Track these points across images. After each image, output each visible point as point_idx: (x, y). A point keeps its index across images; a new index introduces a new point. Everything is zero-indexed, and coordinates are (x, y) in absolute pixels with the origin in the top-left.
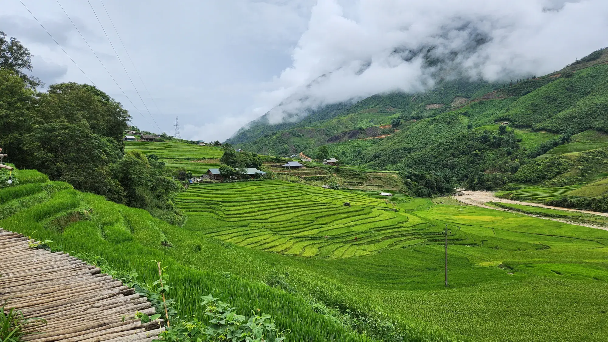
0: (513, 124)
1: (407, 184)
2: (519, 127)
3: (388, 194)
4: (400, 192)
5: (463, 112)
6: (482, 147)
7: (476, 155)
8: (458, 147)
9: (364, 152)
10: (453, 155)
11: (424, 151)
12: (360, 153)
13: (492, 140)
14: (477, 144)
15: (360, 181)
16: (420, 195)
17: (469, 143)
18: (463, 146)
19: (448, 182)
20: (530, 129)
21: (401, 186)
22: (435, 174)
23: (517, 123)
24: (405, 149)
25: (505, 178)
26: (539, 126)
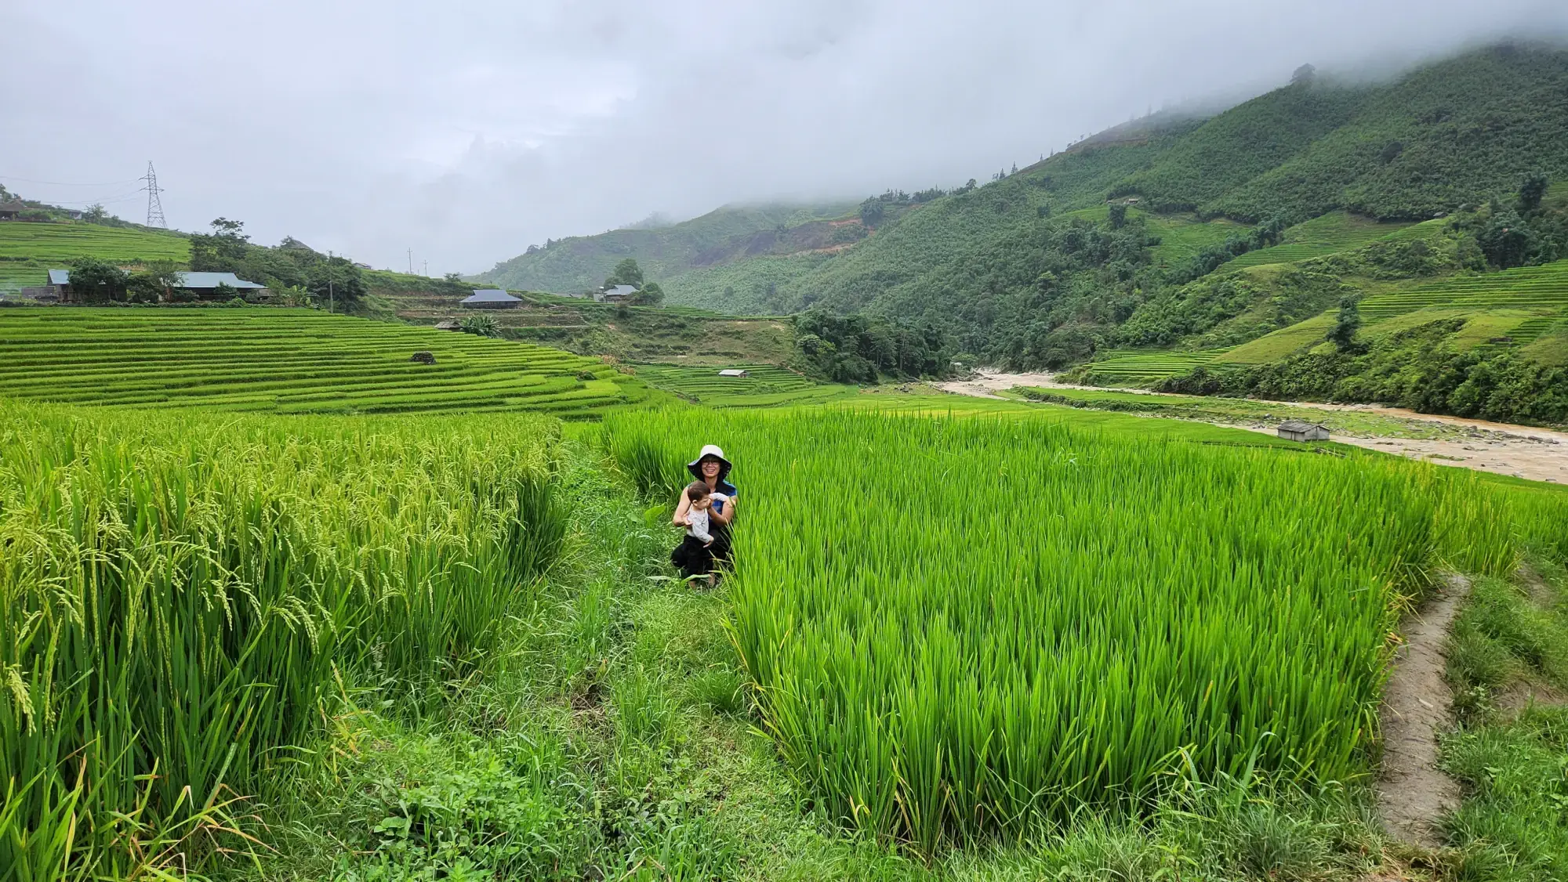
0: (1151, 204)
1: (807, 348)
2: (1165, 210)
3: (737, 372)
5: (1040, 178)
6: (1064, 263)
7: (1047, 284)
8: (1005, 264)
9: (781, 289)
10: (992, 287)
11: (922, 279)
12: (771, 291)
13: (1090, 245)
14: (1054, 256)
15: (682, 344)
16: (843, 377)
17: (1034, 252)
18: (1019, 263)
20: (1191, 216)
21: (790, 353)
23: (1159, 199)
24: (879, 276)
25: (1097, 337)
26: (1213, 205)
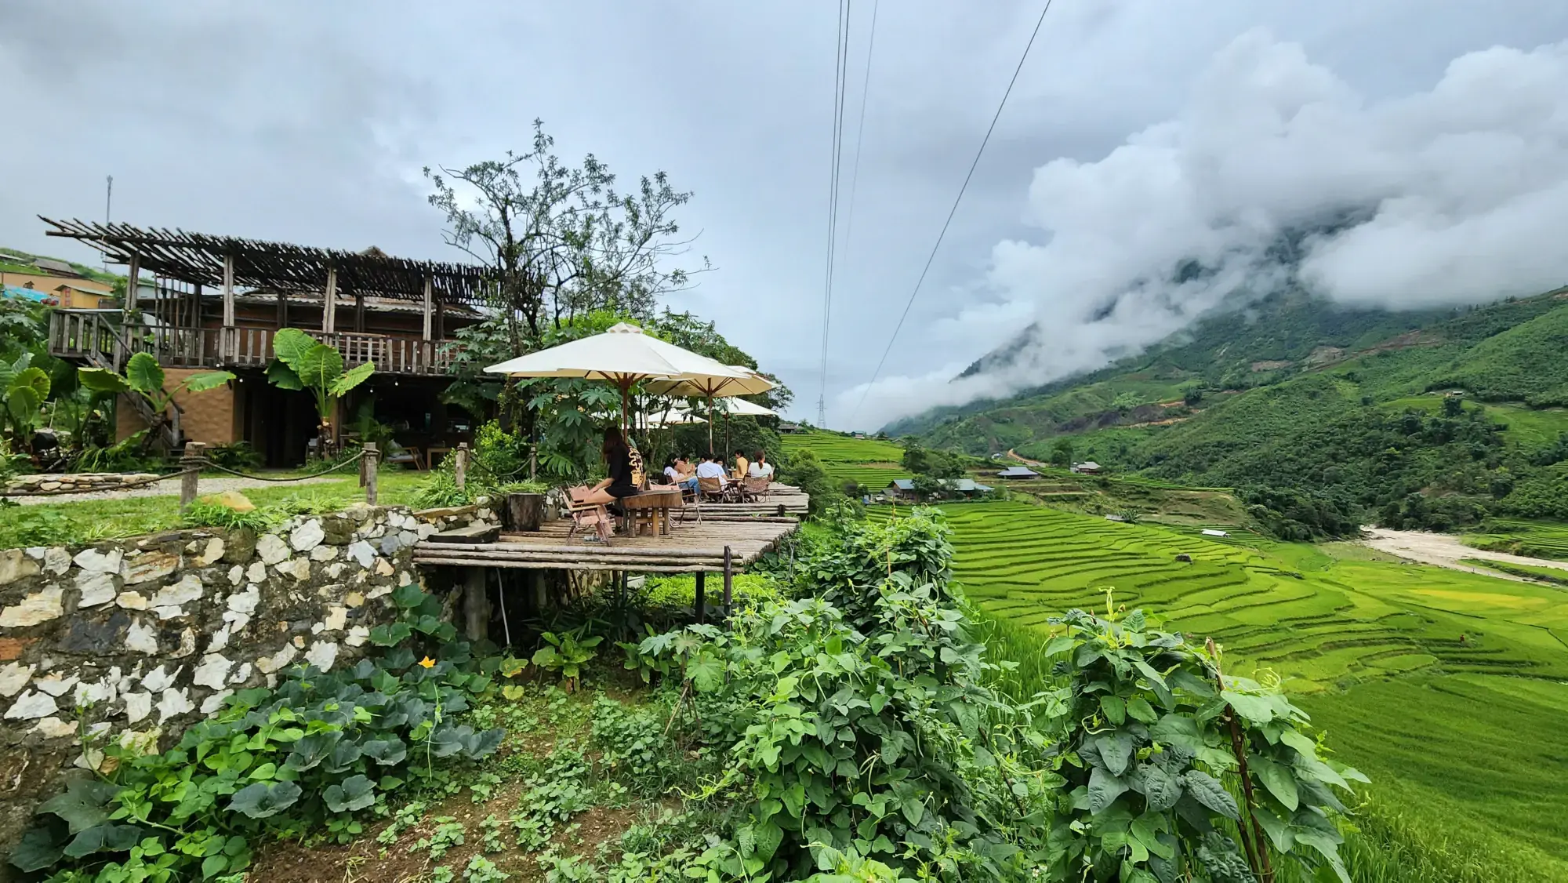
0: (1476, 395)
1: (1254, 513)
2: (1493, 400)
3: (1222, 533)
4: (1242, 528)
5: (1344, 373)
6: (1404, 442)
7: (1391, 457)
8: (1344, 441)
9: (1131, 449)
10: (1334, 457)
11: (1265, 449)
12: (1124, 451)
13: (1429, 428)
14: (1392, 435)
15: (1151, 506)
16: (1288, 537)
17: (1371, 433)
18: (1359, 440)
19: (1345, 511)
20: (1521, 404)
21: (1243, 517)
22: (1312, 496)
23: (1486, 392)
24: (1219, 444)
25: (1479, 507)
26: (1545, 397)
